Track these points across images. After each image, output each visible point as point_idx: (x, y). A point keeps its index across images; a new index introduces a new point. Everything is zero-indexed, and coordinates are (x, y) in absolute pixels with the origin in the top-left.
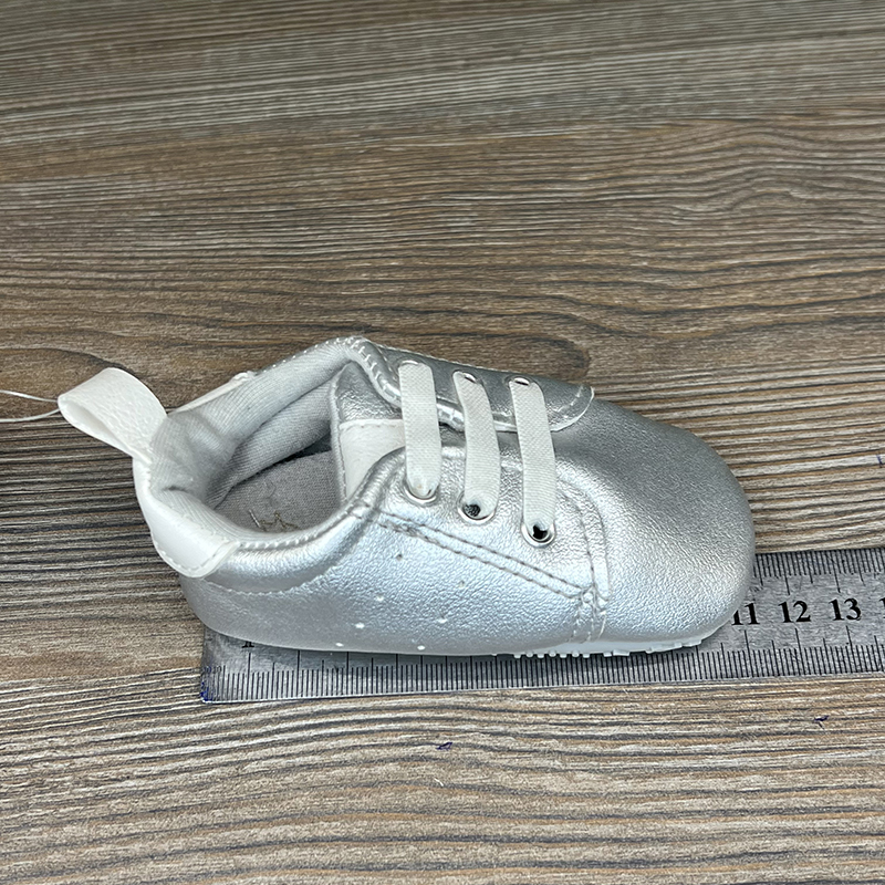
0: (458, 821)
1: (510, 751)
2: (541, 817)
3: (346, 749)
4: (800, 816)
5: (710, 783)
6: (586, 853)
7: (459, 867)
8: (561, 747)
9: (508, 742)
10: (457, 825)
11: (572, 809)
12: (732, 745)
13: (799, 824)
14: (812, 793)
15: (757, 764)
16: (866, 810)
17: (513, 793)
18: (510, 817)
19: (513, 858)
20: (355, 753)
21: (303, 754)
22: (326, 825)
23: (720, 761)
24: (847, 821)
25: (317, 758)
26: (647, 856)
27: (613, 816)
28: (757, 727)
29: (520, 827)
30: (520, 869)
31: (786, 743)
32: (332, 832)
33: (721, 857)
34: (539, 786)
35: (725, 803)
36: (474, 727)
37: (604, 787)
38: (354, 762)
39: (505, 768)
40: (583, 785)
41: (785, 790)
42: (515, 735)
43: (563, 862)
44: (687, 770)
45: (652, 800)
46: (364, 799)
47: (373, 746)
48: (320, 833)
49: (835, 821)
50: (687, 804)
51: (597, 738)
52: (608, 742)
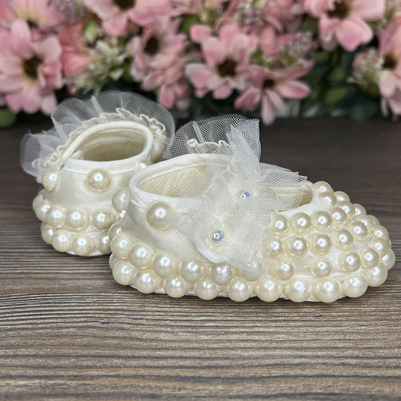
0: (105, 350)
1: (142, 325)
2: (155, 349)
3: (47, 323)
4: (309, 350)
5: (256, 337)
6: (180, 363)
7: (100, 367)
8: (172, 323)
9: (142, 322)
10: (104, 351)
11: (174, 346)
12: (269, 324)
13: (308, 353)
14: (315, 342)
15: (284, 331)
16: (347, 348)
17: (141, 340)
18: (136, 348)
19: (134, 365)
20: (52, 325)
21: (23, 324)
22: (24, 350)
23: (262, 329)
24: (337, 352)
25: (29, 326)
26: (217, 364)
27: (198, 349)
28: (283, 318)
29: (142, 352)
30: (137, 369)
31: (299, 324)
32: (27, 353)
33: (262, 365)
34: (157, 337)
35: (265, 345)
36: (124, 316)
37: (194, 338)
38: (51, 328)
39: (138, 331)
40: (183, 337)
41: (300, 340)
42: (147, 320)
43: (165, 366)
44: (244, 332)
45: (221, 343)
46: (51, 341)
47: (64, 322)
48: (20, 353)
49: (330, 352)
50: (242, 344)
51: (193, 321)
52: (200, 322)
